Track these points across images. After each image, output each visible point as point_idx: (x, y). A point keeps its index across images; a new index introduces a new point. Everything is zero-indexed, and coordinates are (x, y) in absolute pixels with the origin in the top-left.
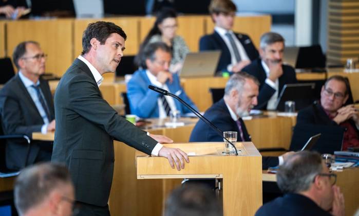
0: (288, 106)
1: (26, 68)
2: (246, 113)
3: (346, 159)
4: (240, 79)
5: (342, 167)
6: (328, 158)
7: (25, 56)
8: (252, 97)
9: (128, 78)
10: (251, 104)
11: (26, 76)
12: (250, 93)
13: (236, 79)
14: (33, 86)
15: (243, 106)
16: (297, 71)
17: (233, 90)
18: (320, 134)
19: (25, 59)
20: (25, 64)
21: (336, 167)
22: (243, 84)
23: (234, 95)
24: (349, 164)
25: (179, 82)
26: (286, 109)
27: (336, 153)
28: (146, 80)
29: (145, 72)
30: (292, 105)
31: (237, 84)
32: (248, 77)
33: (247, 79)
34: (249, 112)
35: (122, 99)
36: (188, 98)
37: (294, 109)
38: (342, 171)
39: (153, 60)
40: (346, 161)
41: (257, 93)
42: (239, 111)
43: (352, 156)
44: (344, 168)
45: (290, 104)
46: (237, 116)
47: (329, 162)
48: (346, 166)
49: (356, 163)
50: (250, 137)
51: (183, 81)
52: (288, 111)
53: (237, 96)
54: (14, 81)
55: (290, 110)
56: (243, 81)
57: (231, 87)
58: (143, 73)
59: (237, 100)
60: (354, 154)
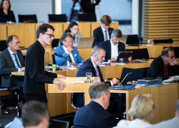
0: (121, 60)
1: (11, 47)
2: (100, 64)
3: (142, 83)
4: (98, 49)
5: (140, 86)
6: (135, 82)
7: (12, 42)
8: (103, 57)
9: (55, 48)
10: (102, 60)
11: (11, 50)
12: (102, 55)
13: (96, 49)
14: (13, 54)
15: (99, 61)
16: (126, 45)
17: (95, 54)
18: (131, 73)
19: (12, 43)
20: (11, 45)
21: (138, 86)
22: (99, 51)
23: (95, 56)
24: (143, 85)
25: (77, 50)
26: (120, 62)
27: (138, 80)
28: (63, 49)
29: (62, 46)
30: (122, 60)
31: (96, 51)
32: (101, 49)
33: (101, 50)
34: (101, 63)
35: (52, 57)
36: (80, 57)
37: (123, 61)
38: (140, 88)
39: (65, 41)
40: (142, 84)
41: (105, 55)
42: (97, 63)
43: (144, 81)
44: (141, 87)
45: (121, 59)
46: (96, 65)
47: (135, 84)
48: (142, 86)
49: (146, 84)
50: (102, 74)
51: (78, 50)
52: (121, 63)
53: (97, 56)
54: (5, 51)
55: (122, 62)
56: (99, 50)
57: (94, 52)
58: (61, 46)
59: (96, 58)
60: (145, 81)
